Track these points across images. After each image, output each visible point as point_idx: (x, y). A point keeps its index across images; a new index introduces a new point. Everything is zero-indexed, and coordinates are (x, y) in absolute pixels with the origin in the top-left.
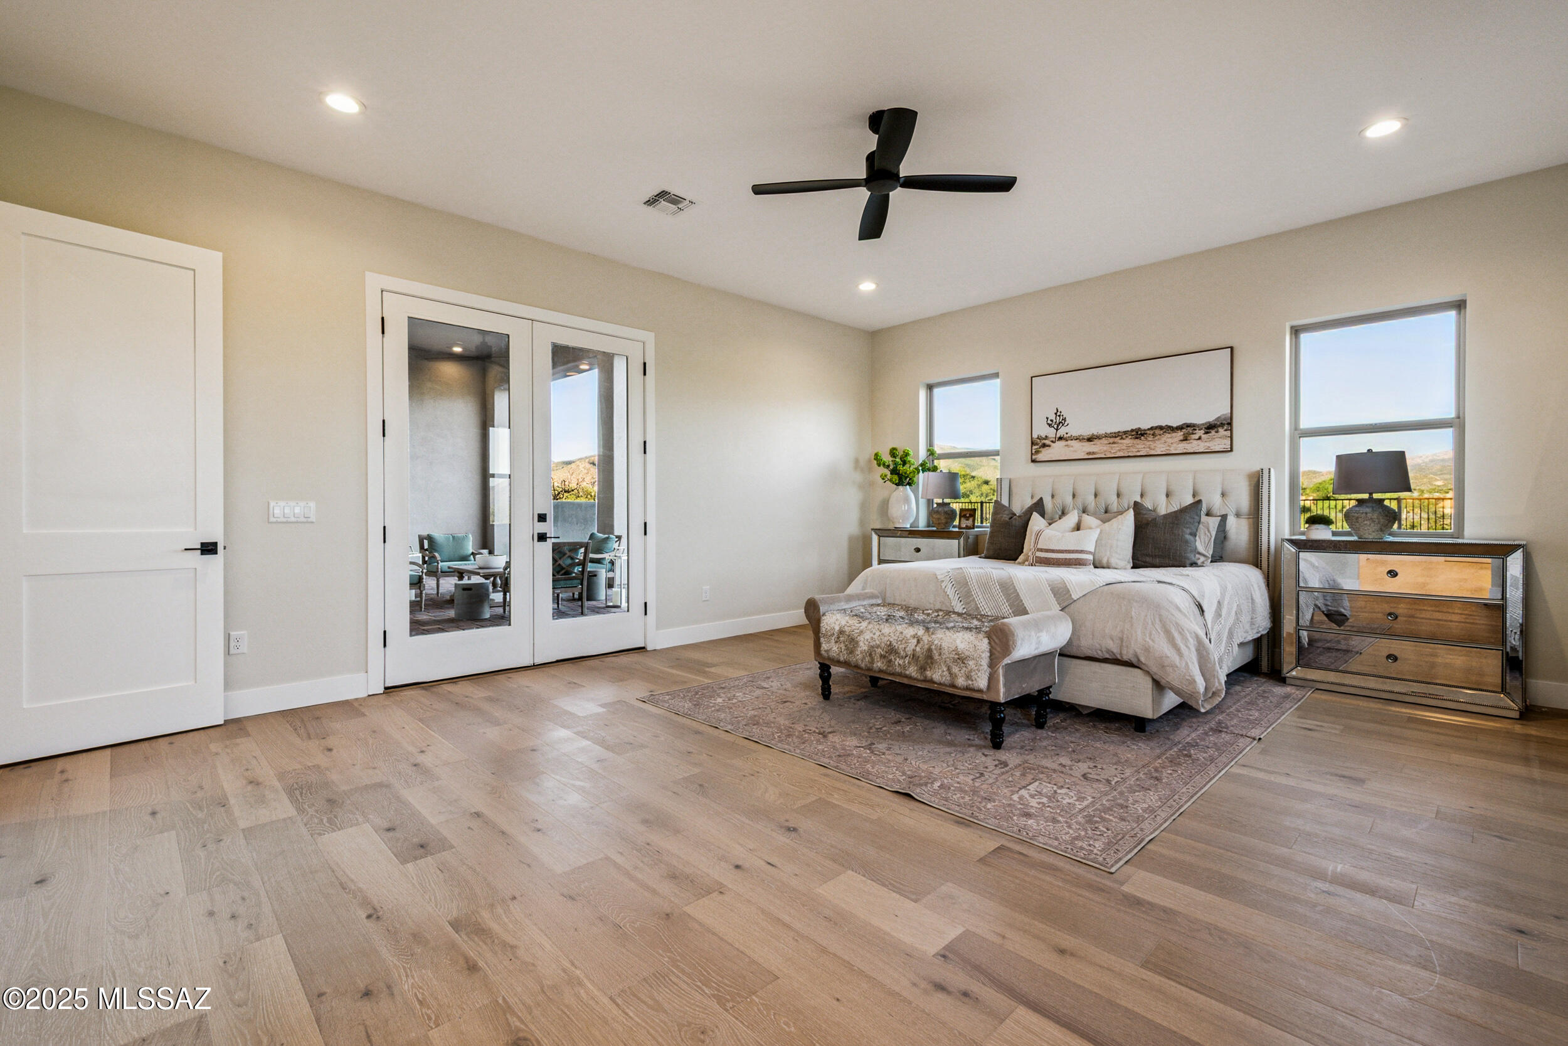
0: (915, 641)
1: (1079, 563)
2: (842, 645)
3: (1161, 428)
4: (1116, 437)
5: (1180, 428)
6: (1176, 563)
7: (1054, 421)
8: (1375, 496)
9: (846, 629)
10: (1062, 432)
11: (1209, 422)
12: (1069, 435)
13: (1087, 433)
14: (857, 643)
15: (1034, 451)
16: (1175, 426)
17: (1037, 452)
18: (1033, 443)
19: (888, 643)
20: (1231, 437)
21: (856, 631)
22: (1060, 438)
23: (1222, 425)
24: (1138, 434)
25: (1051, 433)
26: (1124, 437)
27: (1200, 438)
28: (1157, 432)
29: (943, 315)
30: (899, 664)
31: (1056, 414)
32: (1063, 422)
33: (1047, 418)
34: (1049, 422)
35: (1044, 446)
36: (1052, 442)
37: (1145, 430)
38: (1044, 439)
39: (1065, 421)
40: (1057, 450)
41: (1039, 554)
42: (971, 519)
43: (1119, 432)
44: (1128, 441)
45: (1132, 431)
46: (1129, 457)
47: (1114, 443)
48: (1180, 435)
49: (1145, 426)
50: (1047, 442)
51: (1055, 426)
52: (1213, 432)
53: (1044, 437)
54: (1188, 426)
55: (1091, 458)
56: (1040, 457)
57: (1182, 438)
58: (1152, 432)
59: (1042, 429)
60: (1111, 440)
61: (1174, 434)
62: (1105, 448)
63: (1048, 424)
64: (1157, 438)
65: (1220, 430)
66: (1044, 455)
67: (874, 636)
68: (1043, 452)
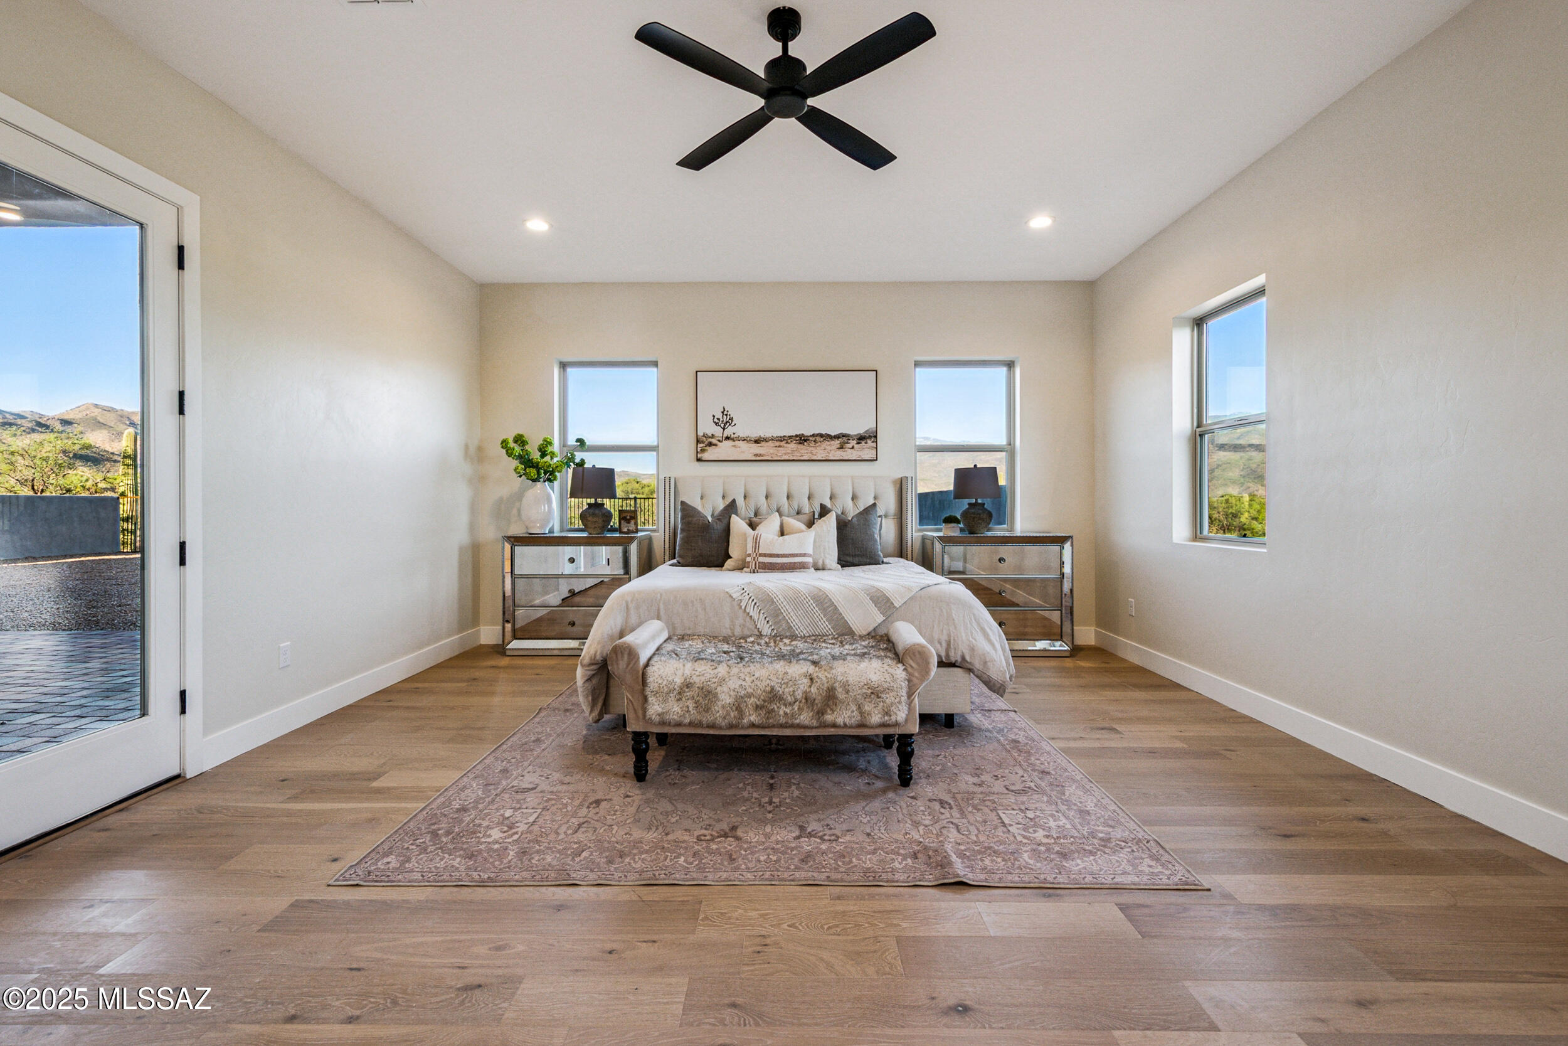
0: (806, 681)
1: (802, 567)
2: (691, 704)
3: (821, 435)
4: (781, 441)
5: (837, 437)
6: (872, 561)
7: (721, 420)
8: (980, 501)
9: (695, 679)
10: (729, 431)
11: (860, 434)
12: (735, 436)
13: (755, 435)
14: (716, 695)
15: (699, 449)
16: (833, 434)
17: (703, 451)
18: (698, 441)
19: (768, 689)
20: (877, 448)
21: (714, 680)
22: (728, 438)
23: (870, 437)
24: (802, 439)
25: (718, 431)
26: (789, 441)
27: (853, 448)
28: (818, 439)
30: (786, 713)
31: (723, 412)
32: (730, 422)
33: (714, 416)
34: (716, 420)
35: (710, 444)
36: (719, 441)
37: (807, 436)
38: (710, 437)
39: (732, 421)
40: (724, 450)
41: (761, 559)
42: (633, 522)
43: (785, 436)
44: (793, 446)
45: (797, 436)
46: (793, 460)
47: (780, 446)
48: (837, 443)
49: (808, 432)
50: (714, 441)
51: (722, 425)
52: (863, 442)
53: (710, 435)
54: (844, 435)
55: (758, 460)
56: (705, 456)
57: (838, 446)
58: (813, 439)
59: (707, 427)
60: (778, 444)
61: (832, 442)
62: (771, 451)
63: (715, 422)
64: (817, 445)
65: (869, 441)
66: (710, 454)
67: (744, 683)
68: (709, 451)
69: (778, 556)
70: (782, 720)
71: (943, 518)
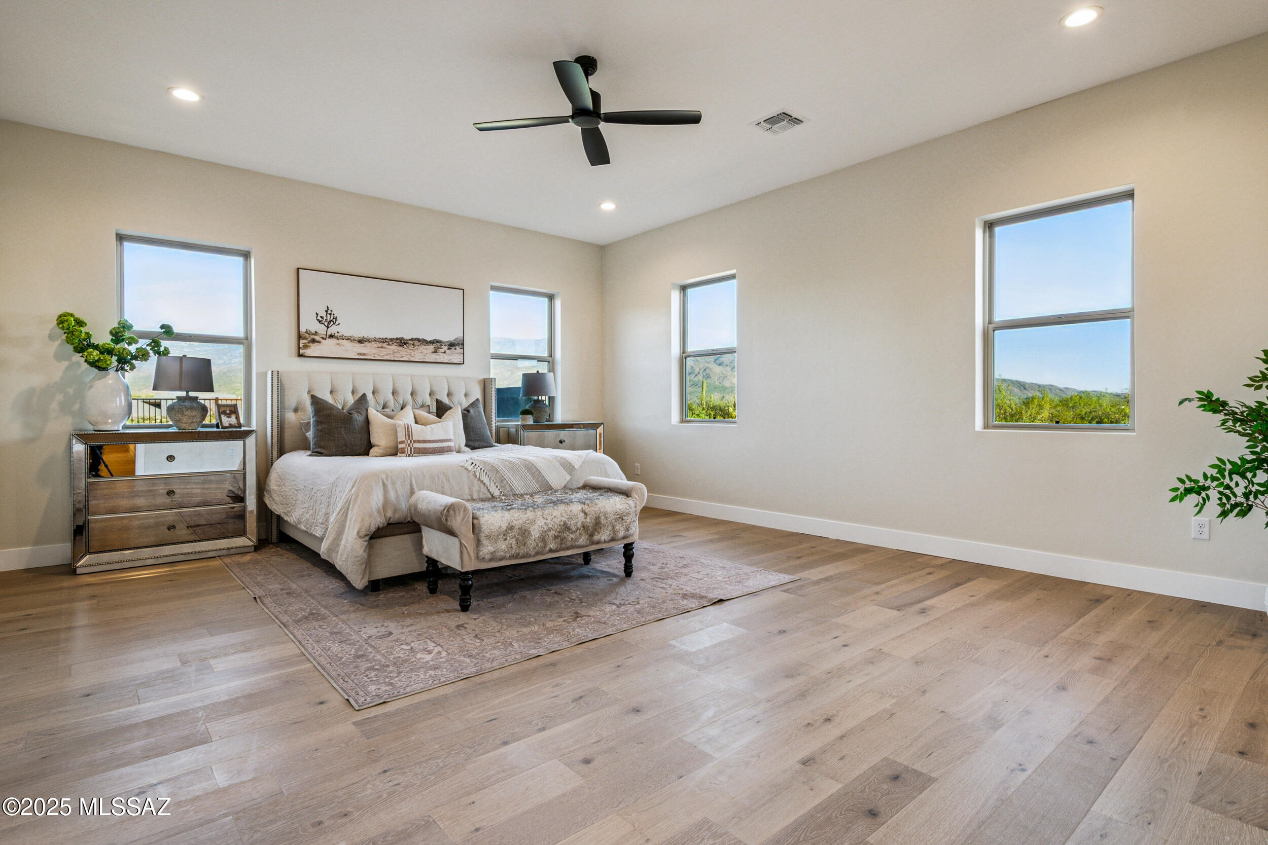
0: (582, 514)
2: (513, 541)
3: (419, 340)
4: (384, 342)
5: (432, 342)
7: (325, 318)
8: (541, 398)
9: (515, 523)
10: (333, 330)
11: (451, 341)
12: (339, 334)
13: (359, 335)
14: (529, 533)
15: (301, 345)
16: (429, 340)
17: (306, 347)
18: (300, 337)
19: (562, 523)
20: (463, 354)
22: (331, 336)
23: (458, 344)
24: (402, 342)
25: (321, 329)
26: (390, 343)
27: (445, 352)
28: (416, 343)
29: (157, 152)
30: (572, 539)
31: (327, 311)
32: (333, 321)
33: (317, 314)
34: (319, 318)
35: (314, 341)
36: (323, 338)
37: (407, 340)
38: (313, 334)
39: (336, 320)
40: (327, 347)
42: (233, 417)
43: (386, 338)
44: (394, 347)
45: (397, 339)
46: (394, 361)
47: (382, 347)
48: (431, 348)
49: (407, 337)
50: (317, 338)
51: (326, 324)
52: (453, 349)
53: (313, 332)
54: (438, 341)
55: (361, 359)
56: (308, 352)
57: (433, 350)
58: (412, 343)
59: (309, 324)
60: (380, 345)
61: (428, 347)
62: (374, 351)
63: (318, 320)
64: (416, 348)
65: (457, 348)
66: (313, 350)
68: (312, 347)
69: (430, 442)
70: (569, 544)
71: (521, 410)
